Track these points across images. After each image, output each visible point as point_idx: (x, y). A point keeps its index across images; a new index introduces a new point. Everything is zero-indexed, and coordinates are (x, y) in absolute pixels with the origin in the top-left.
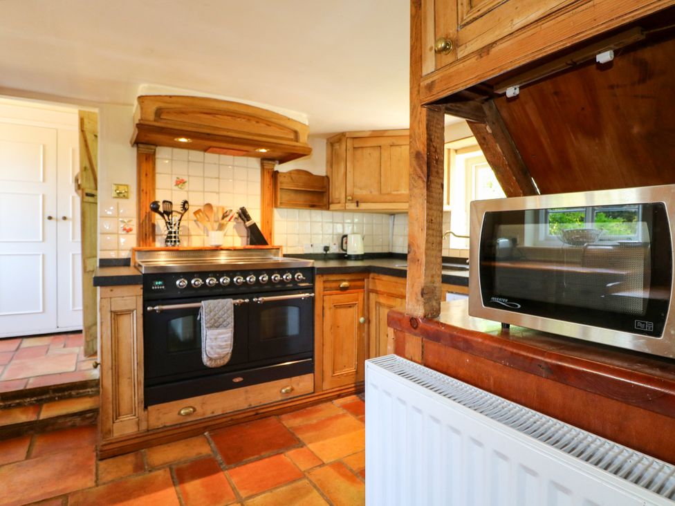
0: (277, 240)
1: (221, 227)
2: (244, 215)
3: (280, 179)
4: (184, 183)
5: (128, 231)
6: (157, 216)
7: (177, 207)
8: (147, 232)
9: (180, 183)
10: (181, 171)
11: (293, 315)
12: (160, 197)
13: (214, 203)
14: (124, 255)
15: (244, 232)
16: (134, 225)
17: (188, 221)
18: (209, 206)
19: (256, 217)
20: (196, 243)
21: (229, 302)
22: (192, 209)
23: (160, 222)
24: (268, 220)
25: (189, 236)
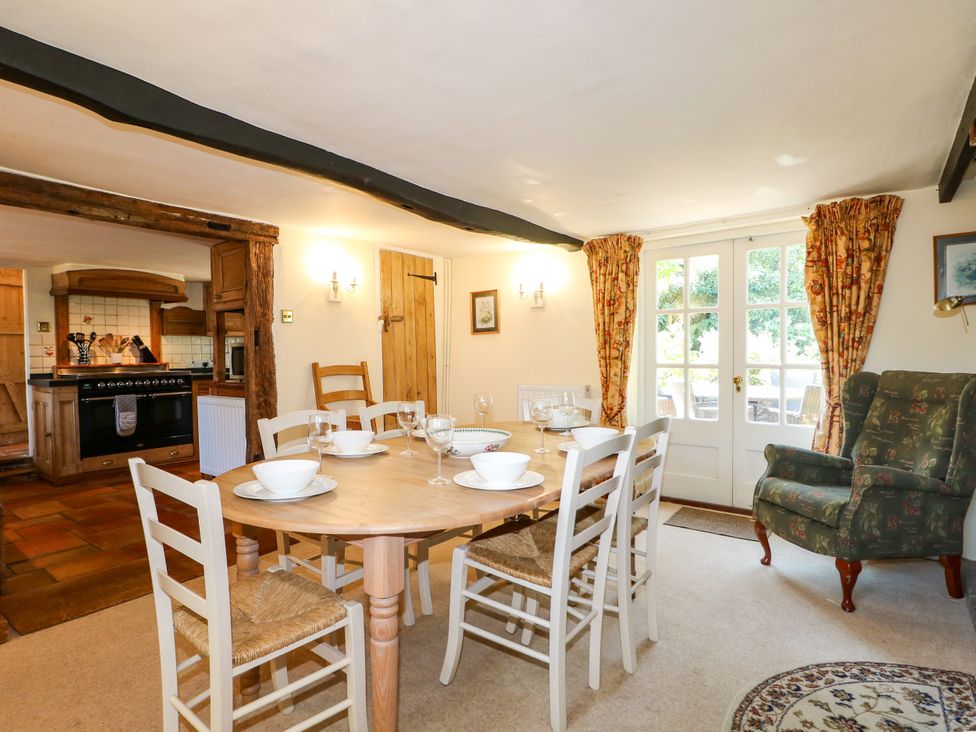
0: (164, 359)
1: (121, 350)
2: (137, 341)
3: (165, 314)
4: (91, 319)
5: (50, 354)
6: (71, 343)
7: (87, 338)
8: (63, 355)
9: (87, 320)
10: (87, 311)
11: (178, 405)
12: (73, 329)
13: (114, 333)
14: (48, 371)
15: (138, 354)
16: (54, 350)
17: (95, 348)
18: (110, 335)
19: (147, 342)
20: (101, 361)
21: (133, 397)
22: (98, 338)
23: (74, 348)
24: (156, 343)
25: (95, 357)
